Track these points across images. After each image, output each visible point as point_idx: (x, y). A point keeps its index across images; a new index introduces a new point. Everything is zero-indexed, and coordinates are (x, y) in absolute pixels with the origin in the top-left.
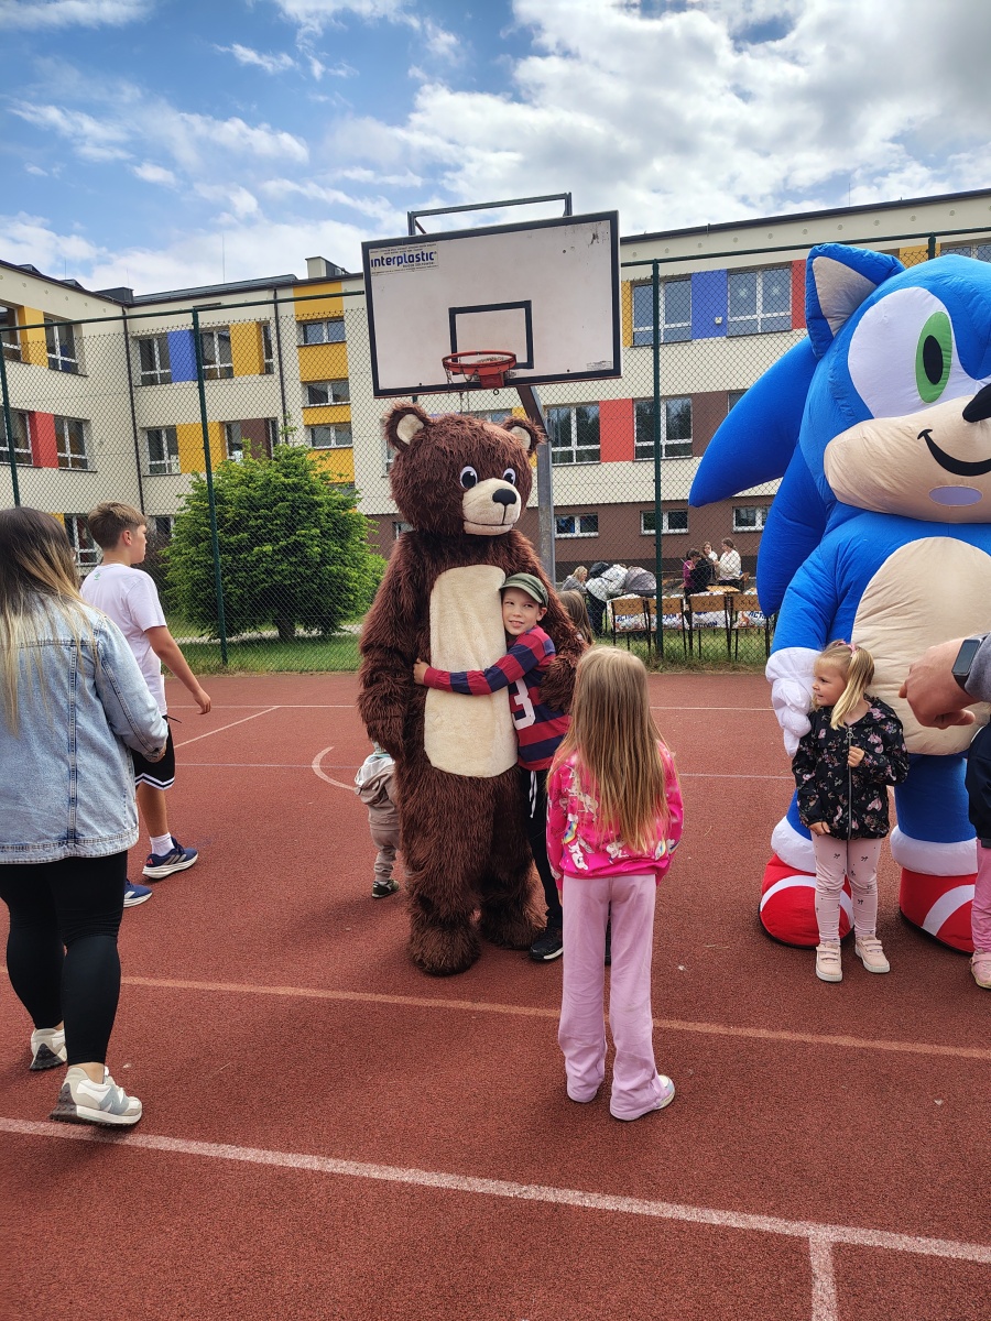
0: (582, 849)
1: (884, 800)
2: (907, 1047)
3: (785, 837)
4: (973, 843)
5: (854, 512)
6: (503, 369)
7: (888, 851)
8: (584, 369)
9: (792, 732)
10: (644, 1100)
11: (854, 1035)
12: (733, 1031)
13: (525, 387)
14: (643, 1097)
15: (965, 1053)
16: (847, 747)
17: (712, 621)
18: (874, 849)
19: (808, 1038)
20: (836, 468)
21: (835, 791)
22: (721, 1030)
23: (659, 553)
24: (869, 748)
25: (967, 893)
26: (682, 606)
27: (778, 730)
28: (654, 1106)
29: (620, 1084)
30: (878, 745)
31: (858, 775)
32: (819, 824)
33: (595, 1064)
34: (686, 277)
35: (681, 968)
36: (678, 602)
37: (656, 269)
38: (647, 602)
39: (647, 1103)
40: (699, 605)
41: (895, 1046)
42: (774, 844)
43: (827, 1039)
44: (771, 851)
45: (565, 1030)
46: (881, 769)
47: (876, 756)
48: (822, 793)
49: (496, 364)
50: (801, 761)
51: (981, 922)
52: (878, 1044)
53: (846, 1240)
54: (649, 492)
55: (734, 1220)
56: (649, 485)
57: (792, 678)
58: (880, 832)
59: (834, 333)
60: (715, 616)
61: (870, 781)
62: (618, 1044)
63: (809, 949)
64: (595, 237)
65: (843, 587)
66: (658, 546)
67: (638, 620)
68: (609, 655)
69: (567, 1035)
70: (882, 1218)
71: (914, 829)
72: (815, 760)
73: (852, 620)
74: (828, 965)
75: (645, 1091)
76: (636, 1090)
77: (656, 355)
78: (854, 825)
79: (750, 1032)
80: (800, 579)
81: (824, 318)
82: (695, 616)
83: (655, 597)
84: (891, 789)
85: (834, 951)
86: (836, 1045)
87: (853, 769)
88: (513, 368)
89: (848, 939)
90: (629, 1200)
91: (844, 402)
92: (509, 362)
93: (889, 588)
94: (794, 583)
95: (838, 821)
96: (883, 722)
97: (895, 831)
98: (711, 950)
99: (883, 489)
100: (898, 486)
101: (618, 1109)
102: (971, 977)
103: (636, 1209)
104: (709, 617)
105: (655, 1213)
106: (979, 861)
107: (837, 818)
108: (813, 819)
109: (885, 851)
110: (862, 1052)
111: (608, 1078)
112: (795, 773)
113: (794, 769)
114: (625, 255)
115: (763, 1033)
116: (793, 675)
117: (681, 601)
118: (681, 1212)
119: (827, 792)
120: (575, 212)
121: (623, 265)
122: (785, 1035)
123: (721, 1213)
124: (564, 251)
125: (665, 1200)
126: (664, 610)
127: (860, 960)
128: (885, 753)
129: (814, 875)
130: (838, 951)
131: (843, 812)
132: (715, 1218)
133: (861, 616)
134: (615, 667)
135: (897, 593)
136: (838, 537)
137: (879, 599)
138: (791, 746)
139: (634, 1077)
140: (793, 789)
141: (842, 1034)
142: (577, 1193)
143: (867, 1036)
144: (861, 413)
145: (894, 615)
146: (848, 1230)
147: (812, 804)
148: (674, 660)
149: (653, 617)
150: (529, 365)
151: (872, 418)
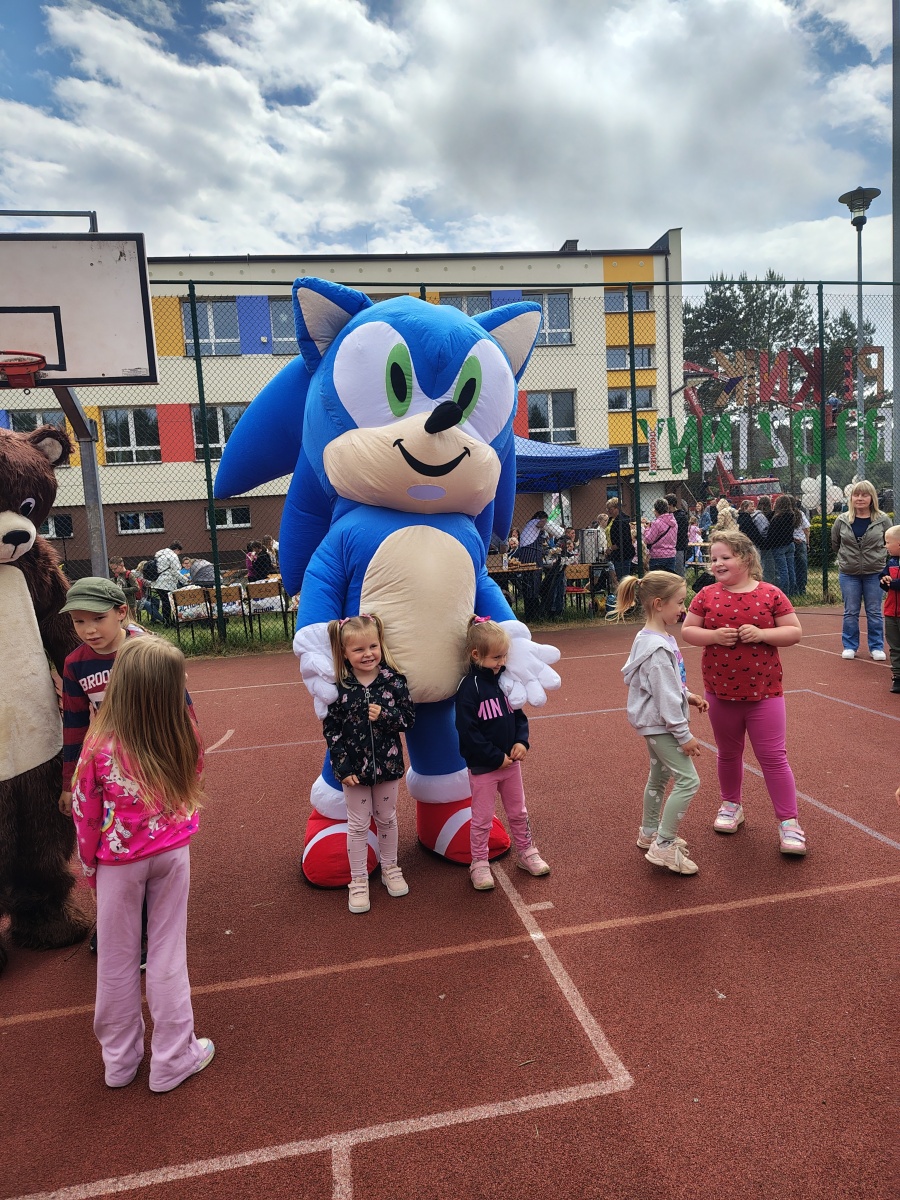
0: (120, 836)
1: (400, 746)
2: (420, 955)
3: (322, 791)
4: (465, 771)
5: (352, 505)
6: (34, 369)
7: (405, 789)
8: (120, 374)
9: (322, 700)
10: (182, 1066)
11: (377, 956)
12: (273, 979)
13: (62, 388)
14: (181, 1065)
15: (463, 949)
16: (367, 706)
17: (268, 605)
18: (393, 790)
19: (338, 968)
20: (333, 468)
21: (361, 744)
22: (263, 981)
23: (215, 546)
24: (384, 703)
25: (466, 814)
26: (241, 593)
27: (309, 698)
28: (193, 1069)
29: (159, 1057)
30: (390, 700)
31: (378, 727)
32: (350, 777)
33: (133, 1045)
34: (232, 299)
35: (228, 932)
36: (236, 591)
37: (192, 289)
38: (208, 592)
39: (186, 1069)
40: (256, 593)
41: (410, 957)
42: (312, 800)
43: (354, 966)
44: (310, 806)
45: (100, 1019)
46: (395, 719)
47: (391, 709)
48: (350, 749)
49: (25, 365)
50: (331, 724)
51: (478, 838)
52: (397, 959)
53: (363, 1140)
54: (202, 490)
55: (265, 1155)
56: (201, 484)
57: (319, 651)
58: (398, 775)
59: (322, 354)
60: (270, 601)
61: (387, 730)
62: (156, 1016)
63: (344, 890)
64: (122, 254)
65: (350, 569)
66: (214, 540)
67: (201, 609)
68: (148, 644)
69: (103, 1023)
70: (394, 1110)
71: (424, 768)
72: (341, 721)
73: (359, 597)
74: (359, 899)
75: (184, 1057)
76: (175, 1057)
77: (199, 366)
78: (378, 771)
79: (289, 976)
80: (315, 563)
81: (312, 341)
82: (253, 602)
83: (214, 587)
84: (402, 735)
85: (364, 885)
86: (362, 969)
87: (374, 723)
88: (44, 369)
89: (375, 873)
90: (165, 1170)
91: (334, 413)
92: (38, 363)
93: (384, 570)
94: (311, 566)
95: (365, 771)
96: (392, 679)
97: (410, 771)
98: (257, 909)
99: (372, 488)
100: (383, 485)
101: (156, 1083)
102: (470, 882)
103: (171, 1177)
104: (265, 603)
105: (189, 1174)
106: (472, 786)
107: (364, 768)
108: (344, 774)
109: (403, 788)
110: (383, 969)
111: (148, 1054)
112: (326, 736)
113: (325, 733)
114: (153, 273)
115: (301, 974)
116: (319, 648)
117: (240, 589)
118: (216, 1165)
119: (355, 747)
120: (101, 230)
121: (152, 282)
122: (320, 971)
123: (253, 1153)
124: (92, 264)
125: (200, 1158)
126: (224, 598)
127: (384, 888)
128: (396, 705)
129: (346, 821)
130: (366, 884)
131: (369, 762)
132: (247, 1159)
133: (365, 593)
134: (152, 655)
135: (391, 573)
136: (343, 525)
137: (378, 579)
138: (322, 712)
139: (172, 1045)
140: (324, 750)
141: (369, 957)
142: (111, 1181)
143: (389, 955)
144: (346, 424)
145: (390, 592)
146: (365, 1130)
147: (342, 761)
148: (237, 644)
149: (214, 605)
150: (62, 367)
151: (356, 427)
